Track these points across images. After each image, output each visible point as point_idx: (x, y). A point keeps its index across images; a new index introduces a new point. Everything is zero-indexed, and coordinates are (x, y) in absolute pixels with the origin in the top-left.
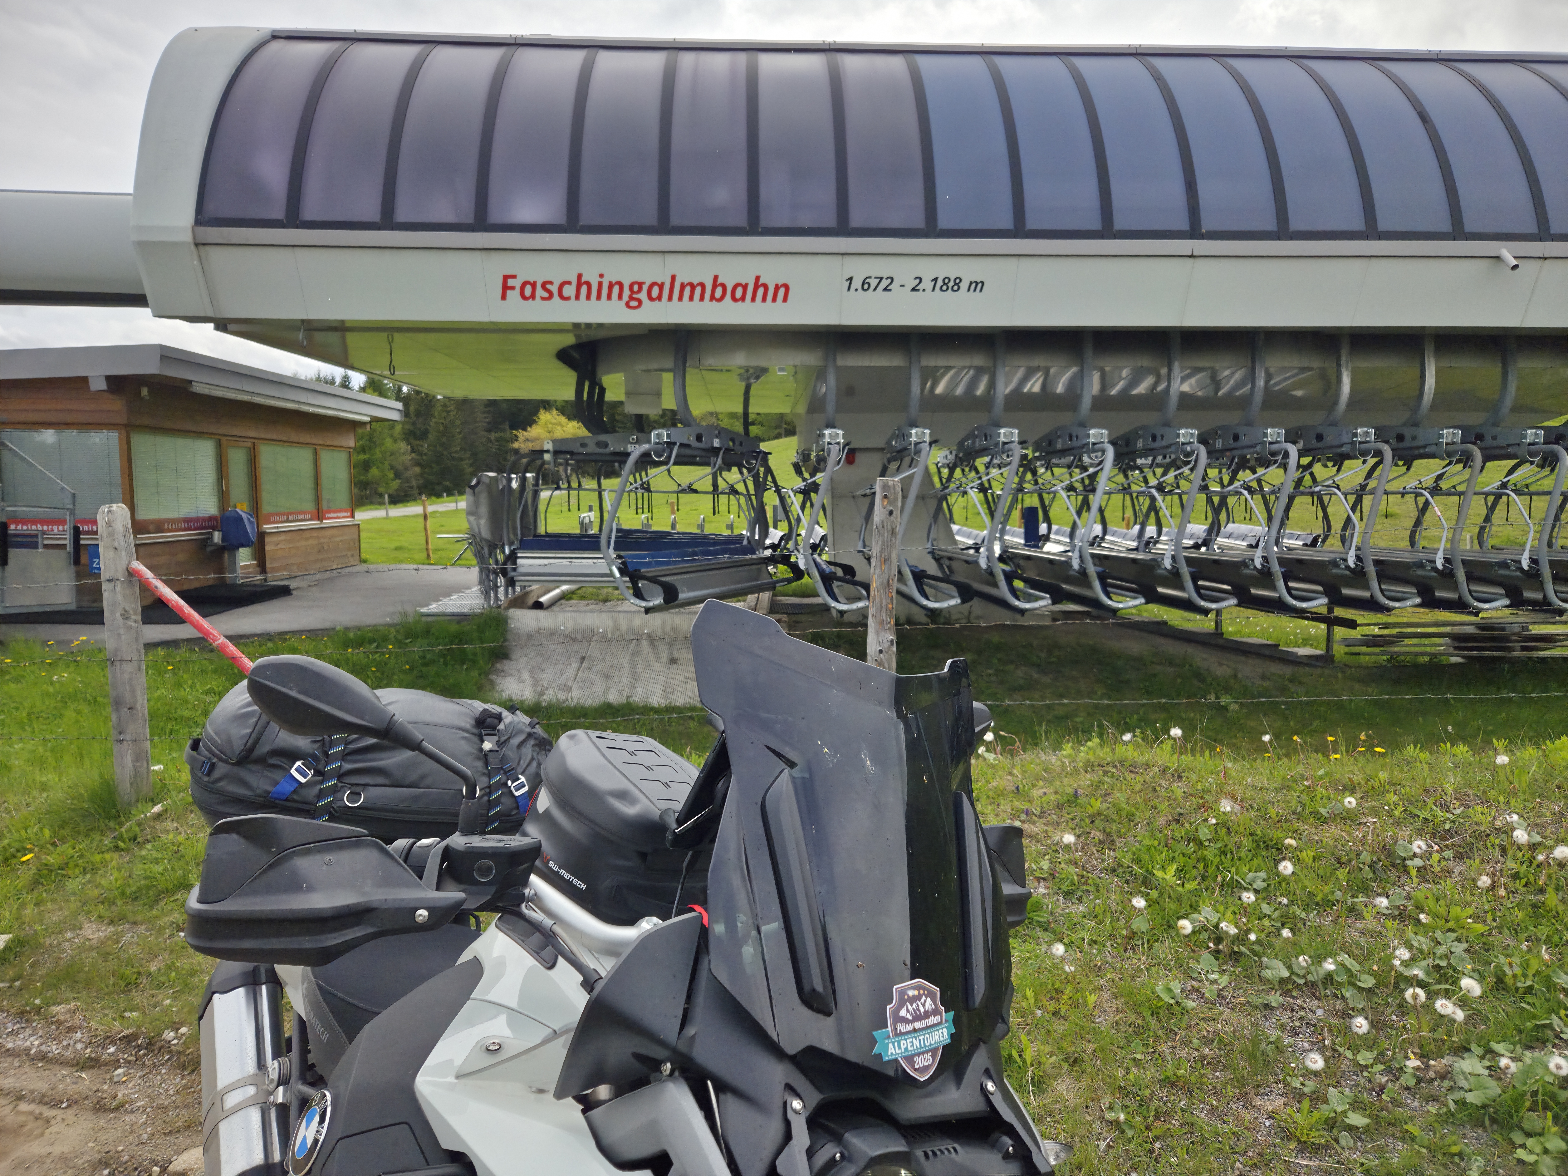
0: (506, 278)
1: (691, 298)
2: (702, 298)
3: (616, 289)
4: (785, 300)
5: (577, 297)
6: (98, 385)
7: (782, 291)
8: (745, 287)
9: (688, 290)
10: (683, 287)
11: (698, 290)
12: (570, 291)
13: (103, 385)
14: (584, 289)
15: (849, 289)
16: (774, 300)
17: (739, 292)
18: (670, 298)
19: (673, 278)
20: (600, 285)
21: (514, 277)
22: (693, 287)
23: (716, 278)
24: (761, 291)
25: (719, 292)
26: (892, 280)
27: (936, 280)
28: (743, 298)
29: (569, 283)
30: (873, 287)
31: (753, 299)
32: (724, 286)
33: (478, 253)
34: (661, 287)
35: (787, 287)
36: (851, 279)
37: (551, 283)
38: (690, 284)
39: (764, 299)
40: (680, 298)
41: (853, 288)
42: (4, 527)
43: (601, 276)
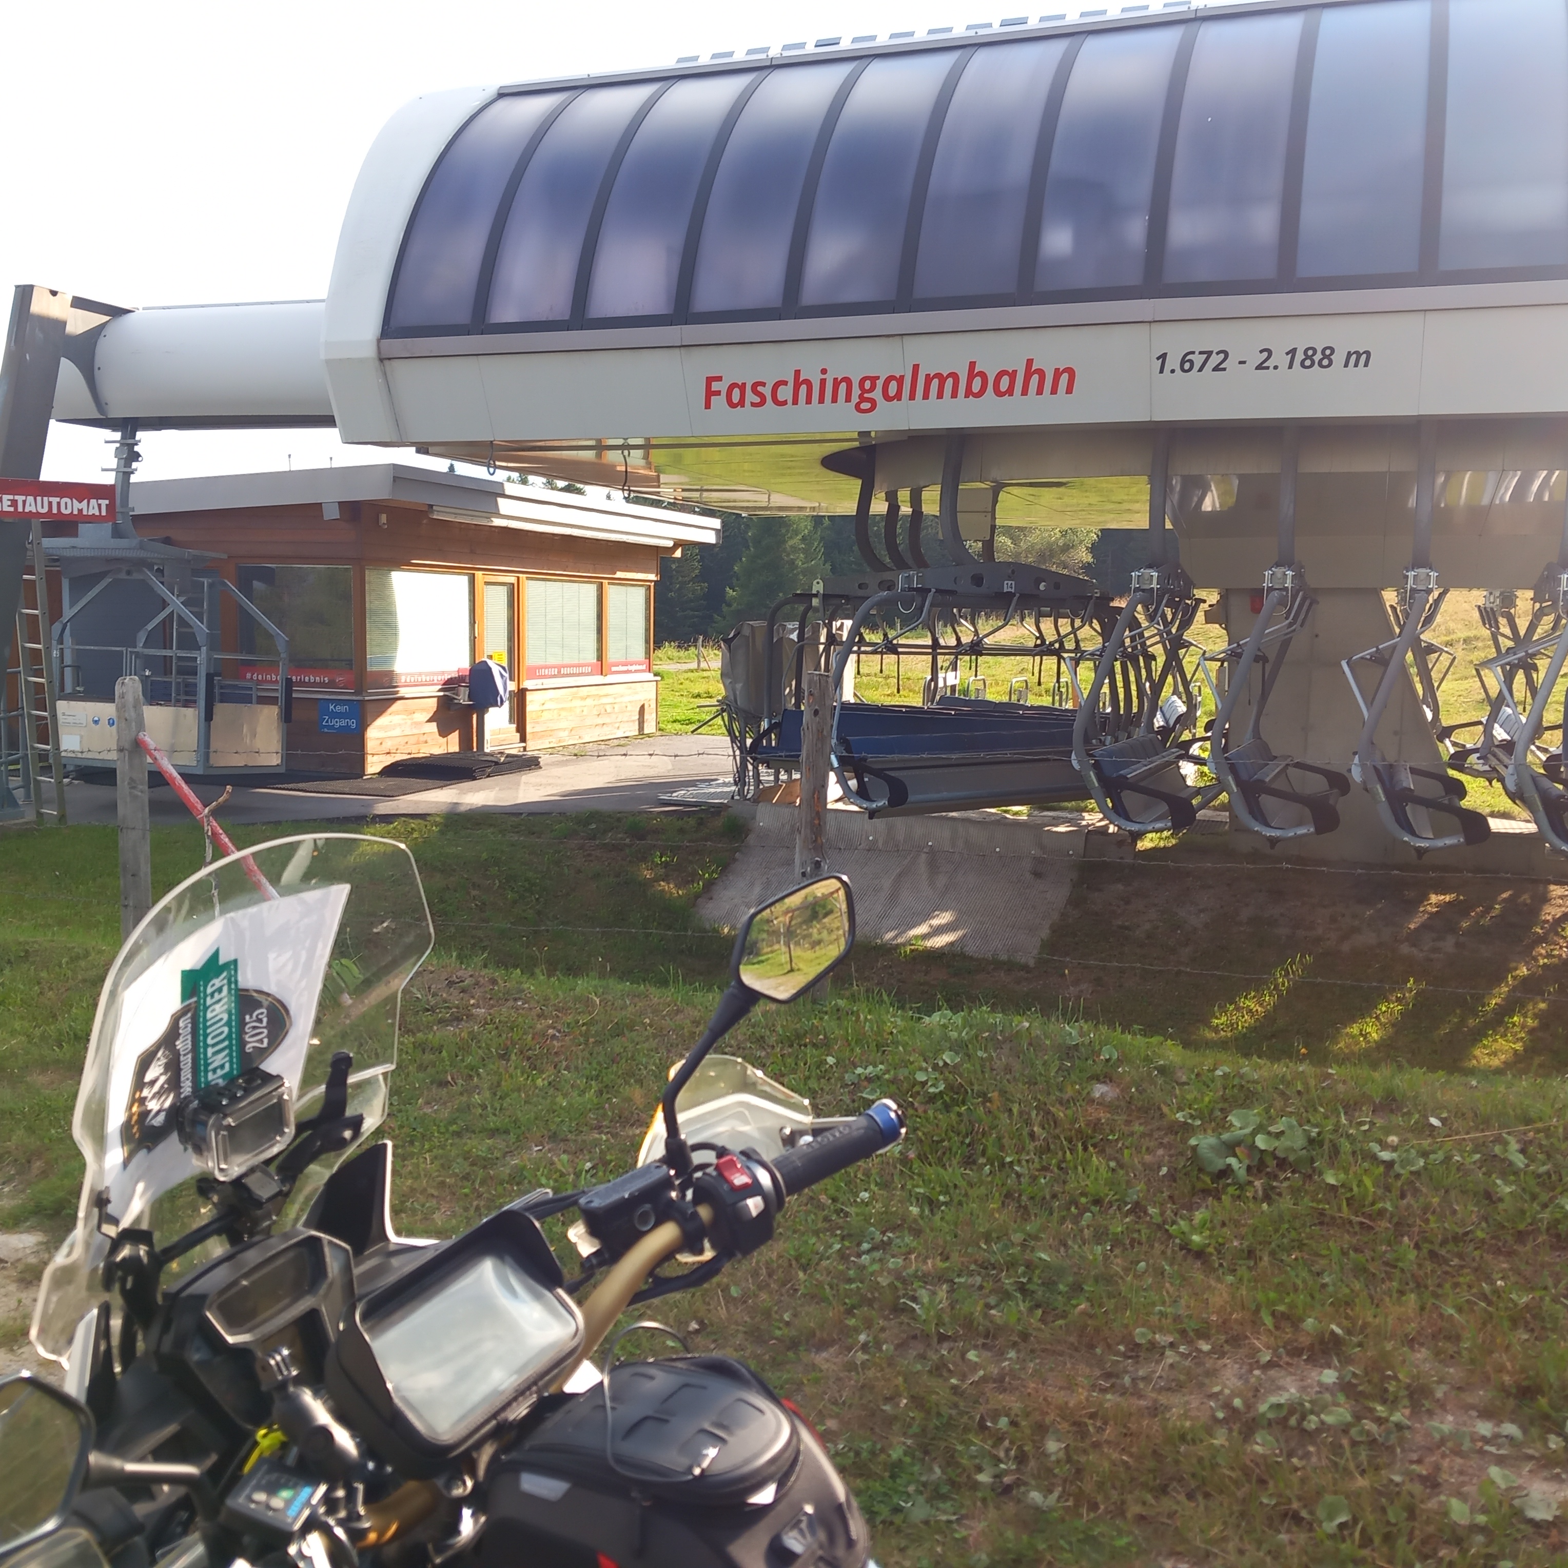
0: (710, 380)
1: (940, 395)
2: (954, 395)
3: (843, 387)
4: (1069, 390)
5: (795, 402)
6: (332, 512)
7: (1065, 378)
8: (1013, 375)
9: (935, 383)
10: (928, 379)
11: (949, 382)
12: (785, 393)
13: (334, 514)
14: (803, 389)
15: (1161, 371)
16: (1054, 391)
17: (1005, 383)
18: (912, 397)
19: (916, 368)
20: (823, 382)
21: (719, 379)
22: (942, 379)
23: (972, 365)
24: (1035, 379)
25: (977, 385)
26: (1226, 354)
27: (1293, 352)
28: (1010, 391)
29: (785, 383)
30: (1197, 366)
31: (1025, 392)
32: (983, 375)
33: (677, 351)
34: (900, 380)
35: (1071, 372)
36: (1163, 357)
37: (763, 384)
38: (938, 376)
39: (1040, 391)
40: (926, 396)
41: (1167, 368)
42: (210, 678)
43: (824, 371)
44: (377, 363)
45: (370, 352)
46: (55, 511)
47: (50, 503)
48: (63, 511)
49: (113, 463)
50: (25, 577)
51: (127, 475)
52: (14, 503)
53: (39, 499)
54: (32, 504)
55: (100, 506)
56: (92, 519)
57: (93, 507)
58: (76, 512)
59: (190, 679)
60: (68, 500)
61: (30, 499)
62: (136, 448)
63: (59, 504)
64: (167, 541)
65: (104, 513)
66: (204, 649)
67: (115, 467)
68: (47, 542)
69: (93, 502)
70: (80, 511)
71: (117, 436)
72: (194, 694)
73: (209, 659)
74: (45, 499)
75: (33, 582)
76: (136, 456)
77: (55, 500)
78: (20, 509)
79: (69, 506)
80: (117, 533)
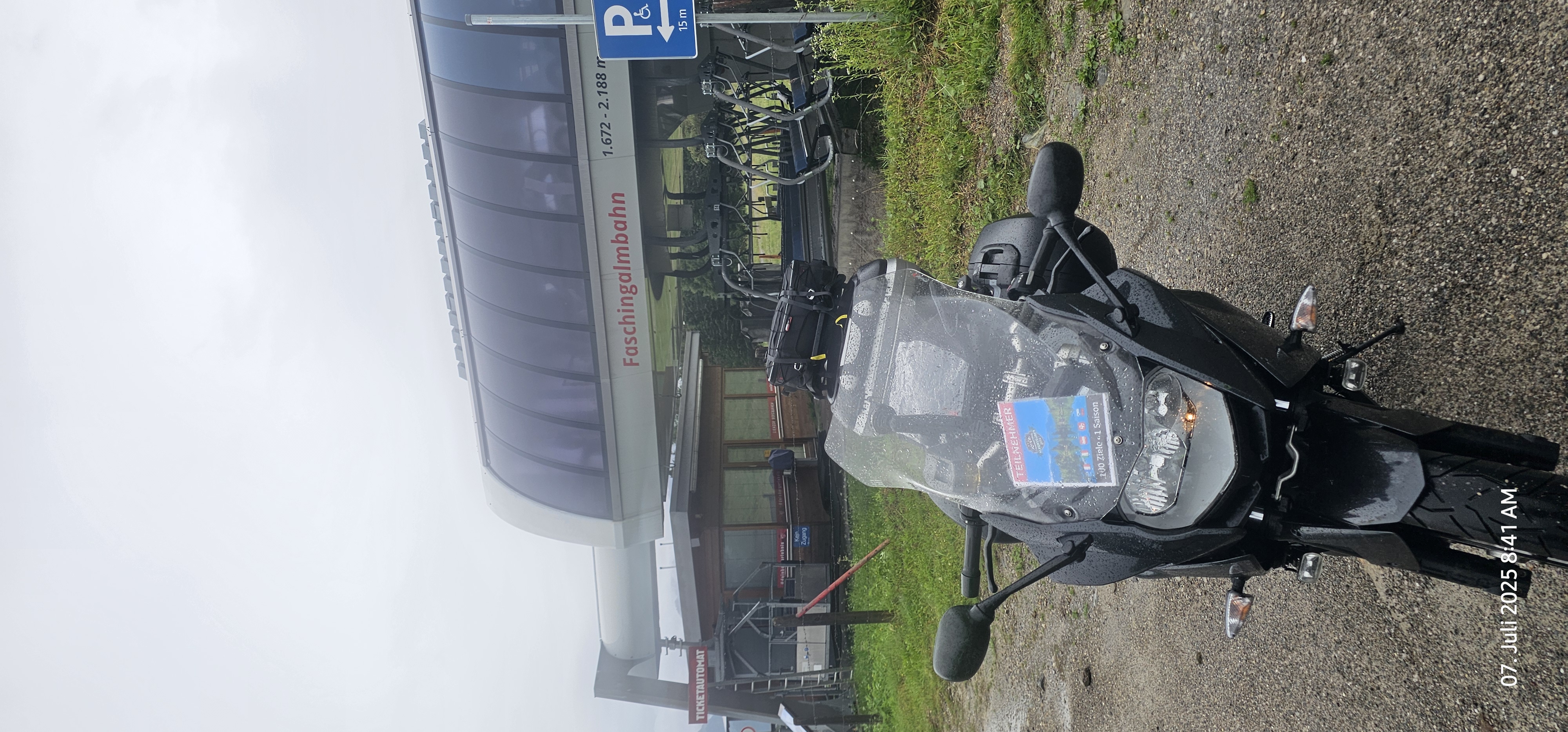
0: (625, 364)
1: (627, 255)
2: (627, 249)
3: (626, 301)
4: (623, 195)
5: (634, 323)
6: (697, 542)
7: (617, 198)
8: (617, 222)
9: (622, 258)
10: (620, 261)
11: (622, 252)
12: (630, 328)
13: (697, 540)
14: (627, 320)
15: (612, 153)
16: (623, 202)
17: (621, 226)
18: (629, 268)
19: (615, 268)
20: (624, 311)
21: (624, 360)
22: (620, 255)
23: (613, 241)
24: (618, 212)
26: (603, 124)
27: (599, 92)
28: (624, 223)
29: (625, 329)
30: (608, 137)
31: (624, 216)
32: (617, 236)
33: (612, 380)
34: (621, 274)
35: (614, 195)
36: (604, 153)
37: (626, 339)
38: (618, 257)
39: (624, 209)
40: (628, 262)
41: (610, 151)
42: (782, 601)
43: (619, 311)
44: (625, 521)
45: (620, 525)
46: (703, 675)
47: (700, 678)
48: (703, 671)
49: (678, 650)
50: (736, 689)
51: (683, 643)
52: (700, 694)
53: (698, 683)
54: (701, 685)
55: (700, 654)
56: (706, 657)
57: (700, 656)
58: (703, 665)
59: (785, 611)
60: (698, 669)
61: (698, 687)
62: (670, 639)
63: (700, 674)
64: (714, 626)
65: (703, 652)
66: (768, 604)
67: (679, 650)
68: (718, 680)
69: (698, 657)
70: (702, 663)
71: (664, 649)
72: (791, 608)
73: (772, 602)
74: (698, 680)
75: (738, 686)
76: (674, 639)
77: (698, 676)
78: (703, 692)
79: (700, 669)
80: (712, 648)
